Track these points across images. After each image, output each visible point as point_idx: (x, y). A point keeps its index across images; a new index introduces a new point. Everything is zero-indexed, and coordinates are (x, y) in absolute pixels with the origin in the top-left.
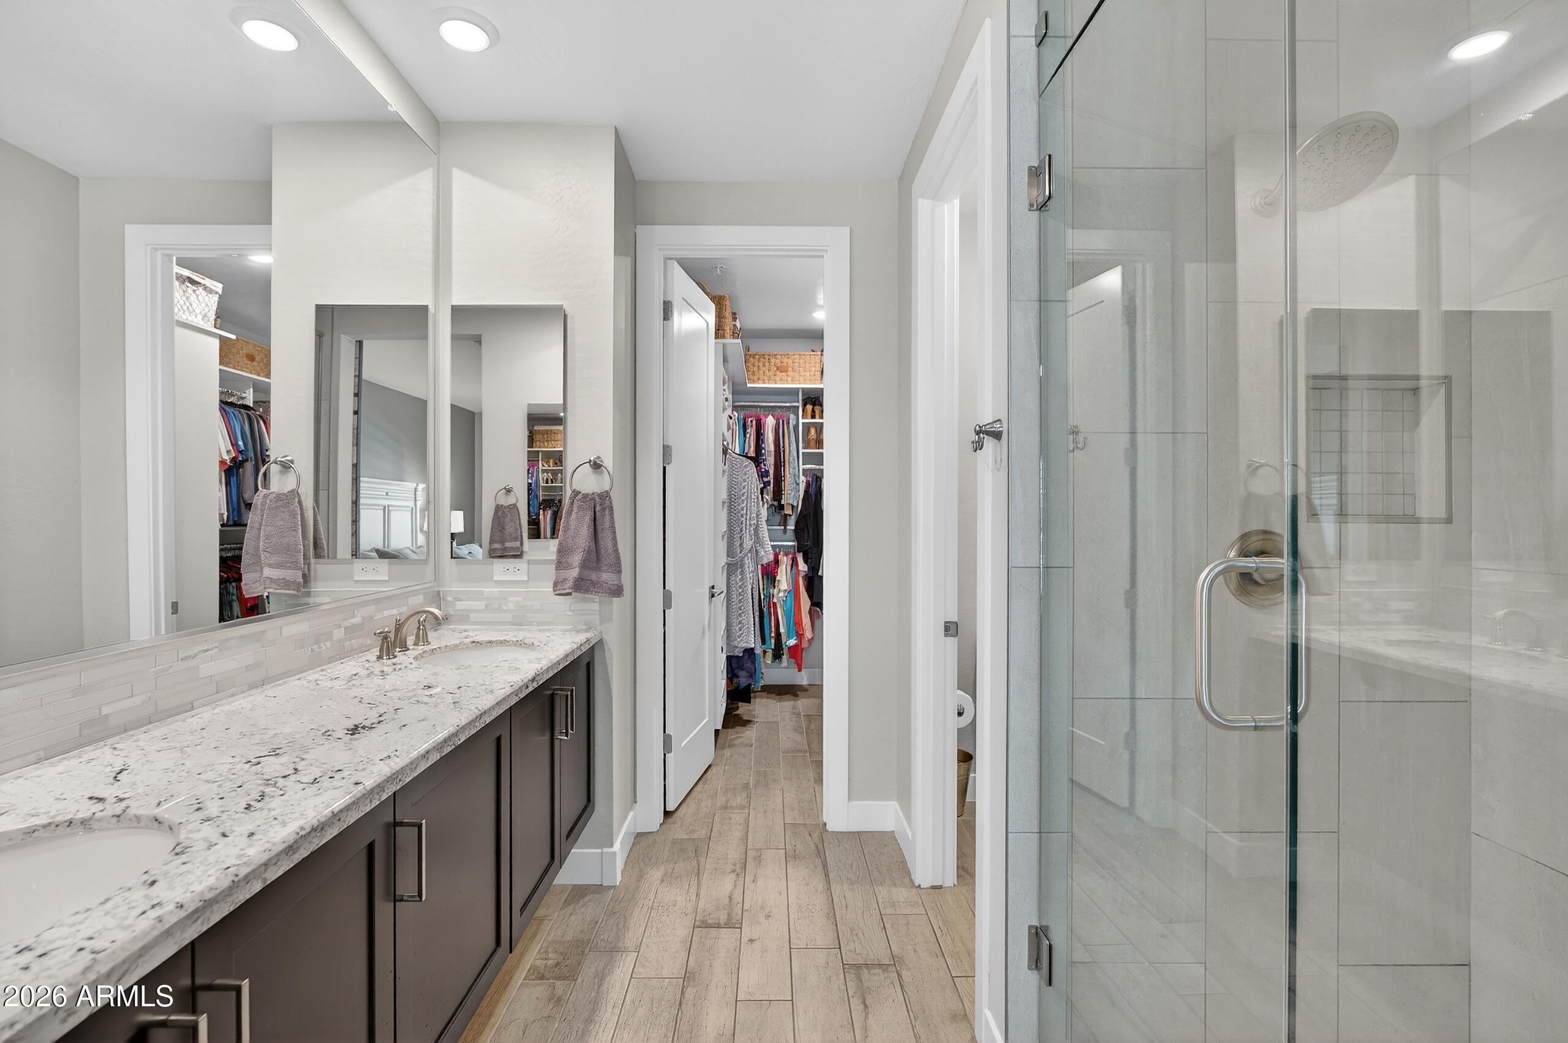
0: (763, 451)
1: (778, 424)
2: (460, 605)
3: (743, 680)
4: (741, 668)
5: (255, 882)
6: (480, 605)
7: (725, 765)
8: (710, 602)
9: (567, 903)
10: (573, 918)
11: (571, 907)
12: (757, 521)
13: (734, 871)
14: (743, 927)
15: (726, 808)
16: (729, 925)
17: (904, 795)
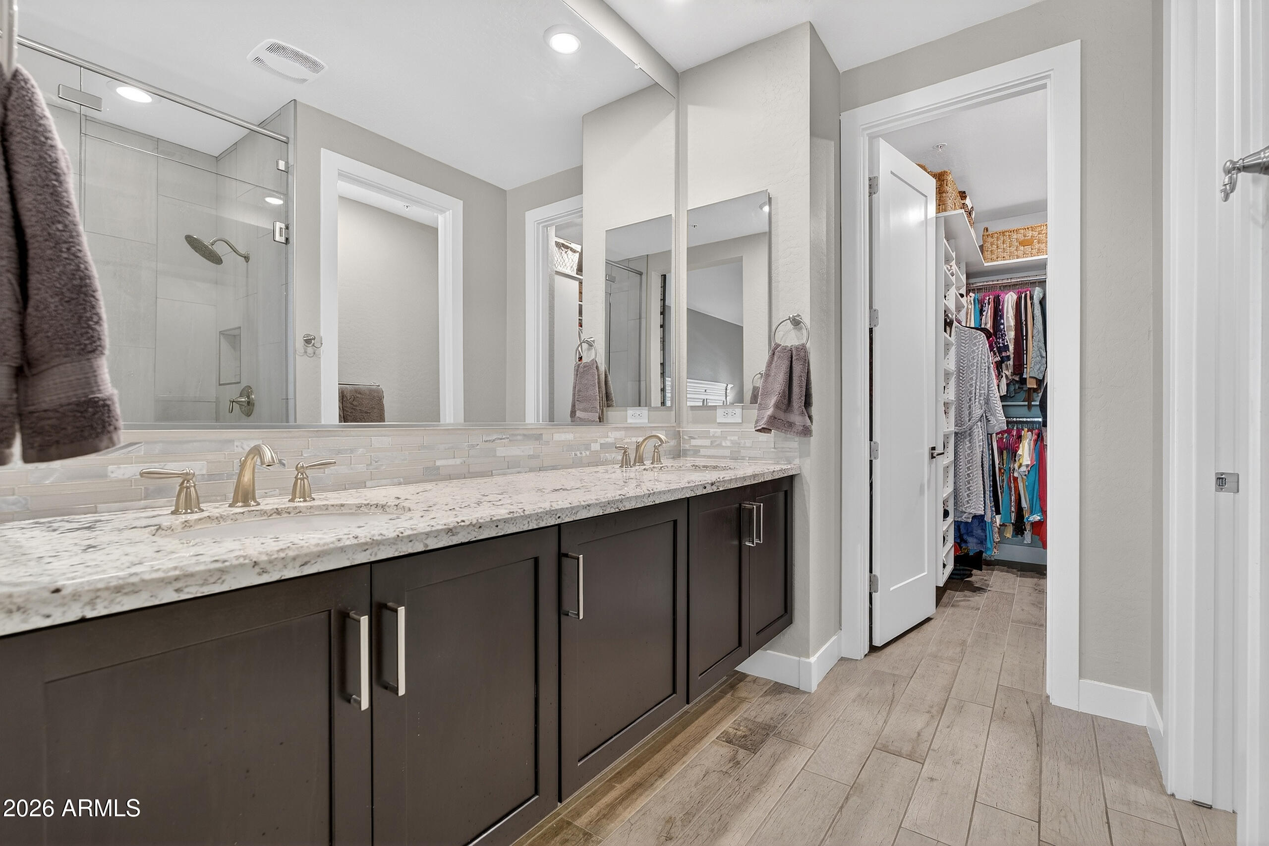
0: (1002, 327)
1: (1019, 298)
2: (694, 442)
3: (972, 546)
4: (970, 533)
5: (417, 543)
6: (707, 442)
7: (944, 620)
8: (930, 464)
9: (766, 694)
10: (767, 706)
11: (768, 698)
12: (989, 391)
13: (929, 712)
14: (925, 763)
15: (936, 657)
16: (911, 757)
17: (1157, 687)
